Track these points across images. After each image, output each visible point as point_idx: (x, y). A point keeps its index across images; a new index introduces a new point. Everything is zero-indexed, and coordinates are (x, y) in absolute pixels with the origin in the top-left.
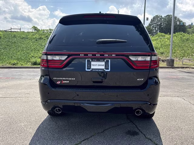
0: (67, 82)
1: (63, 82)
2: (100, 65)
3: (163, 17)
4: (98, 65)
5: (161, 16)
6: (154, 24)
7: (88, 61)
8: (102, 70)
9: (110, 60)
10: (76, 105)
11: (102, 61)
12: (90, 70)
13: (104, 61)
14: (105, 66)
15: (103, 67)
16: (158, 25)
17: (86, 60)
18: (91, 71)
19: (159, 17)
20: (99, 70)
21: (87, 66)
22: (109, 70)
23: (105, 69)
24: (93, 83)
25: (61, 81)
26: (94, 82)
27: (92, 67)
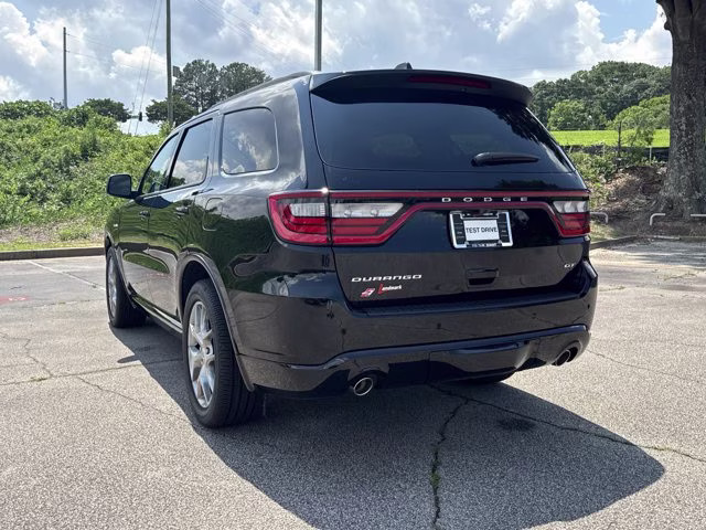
0: (396, 288)
1: (384, 289)
2: (486, 230)
3: (219, 68)
4: (481, 230)
5: (213, 65)
6: (191, 90)
7: (456, 218)
8: (493, 245)
9: (507, 214)
10: (433, 358)
11: (489, 217)
12: (464, 246)
13: (494, 215)
14: (500, 233)
15: (495, 236)
16: (202, 95)
17: (451, 216)
18: (469, 249)
19: (204, 68)
20: (488, 245)
21: (456, 235)
22: (510, 244)
23: (500, 242)
24: (471, 284)
25: (376, 285)
26: (473, 282)
27: (470, 237)
